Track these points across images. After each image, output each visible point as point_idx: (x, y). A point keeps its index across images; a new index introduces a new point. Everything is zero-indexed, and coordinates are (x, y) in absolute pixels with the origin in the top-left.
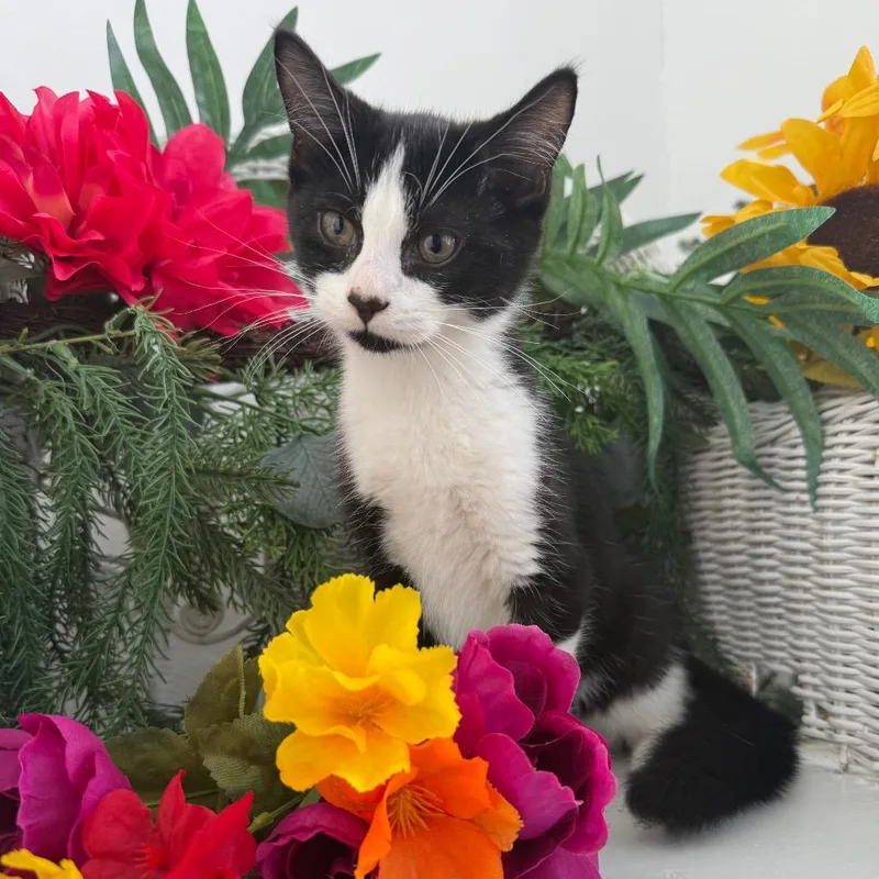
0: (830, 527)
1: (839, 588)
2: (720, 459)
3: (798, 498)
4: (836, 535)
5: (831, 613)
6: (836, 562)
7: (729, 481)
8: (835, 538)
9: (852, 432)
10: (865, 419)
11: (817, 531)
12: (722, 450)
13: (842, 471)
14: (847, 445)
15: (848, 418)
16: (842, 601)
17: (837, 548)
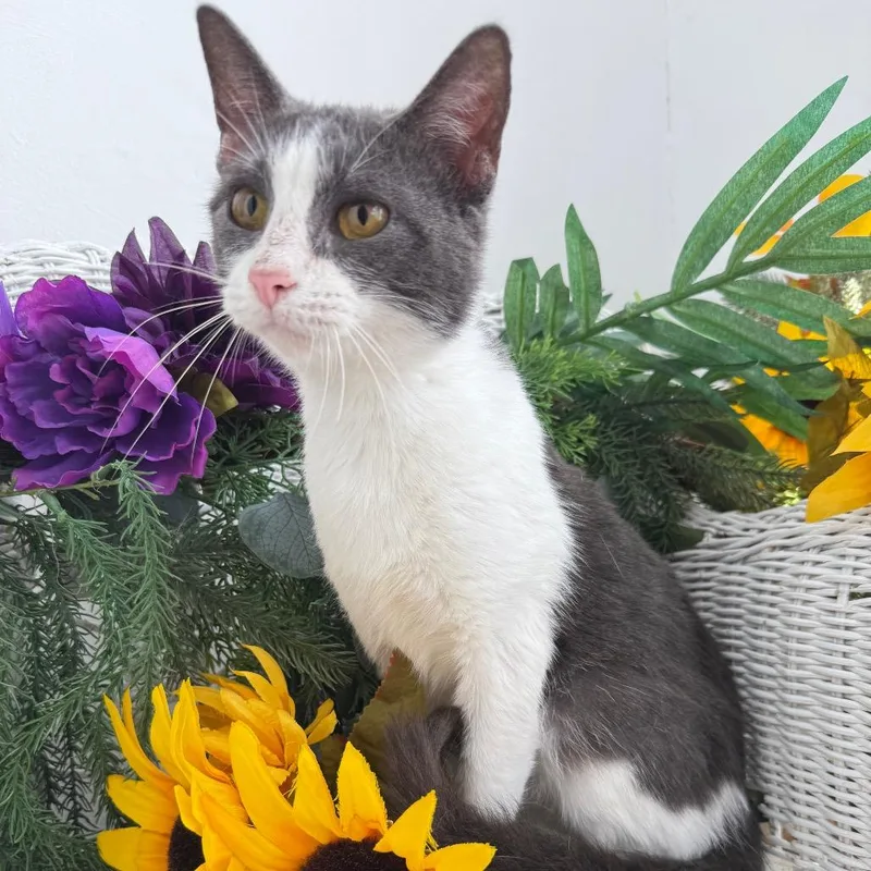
0: (793, 658)
1: (801, 718)
2: (695, 570)
3: (765, 623)
4: (800, 666)
5: (794, 742)
6: (799, 692)
7: (703, 594)
8: (798, 669)
9: (817, 563)
10: (831, 551)
11: (782, 659)
12: (696, 561)
13: (806, 602)
14: (812, 576)
15: (815, 548)
16: (804, 732)
17: (800, 680)
